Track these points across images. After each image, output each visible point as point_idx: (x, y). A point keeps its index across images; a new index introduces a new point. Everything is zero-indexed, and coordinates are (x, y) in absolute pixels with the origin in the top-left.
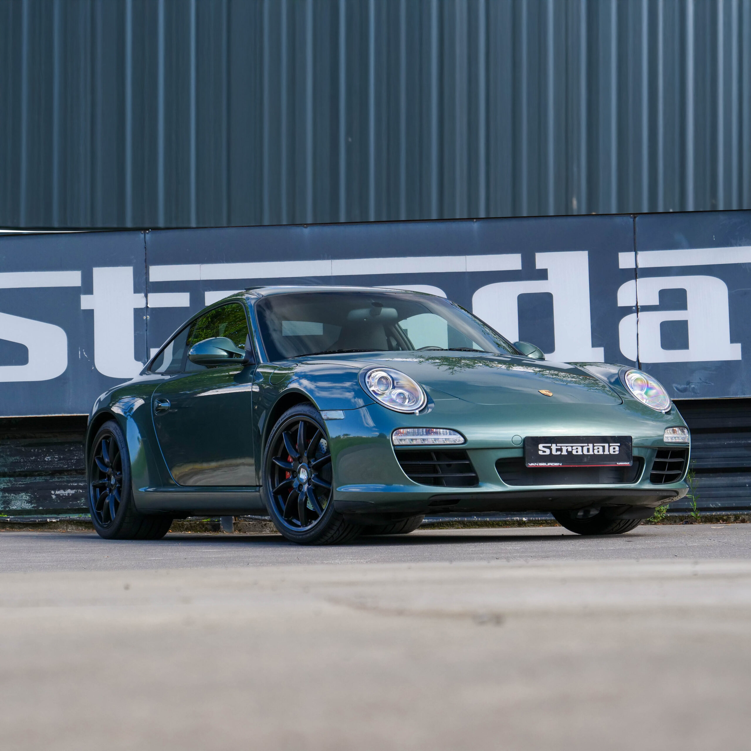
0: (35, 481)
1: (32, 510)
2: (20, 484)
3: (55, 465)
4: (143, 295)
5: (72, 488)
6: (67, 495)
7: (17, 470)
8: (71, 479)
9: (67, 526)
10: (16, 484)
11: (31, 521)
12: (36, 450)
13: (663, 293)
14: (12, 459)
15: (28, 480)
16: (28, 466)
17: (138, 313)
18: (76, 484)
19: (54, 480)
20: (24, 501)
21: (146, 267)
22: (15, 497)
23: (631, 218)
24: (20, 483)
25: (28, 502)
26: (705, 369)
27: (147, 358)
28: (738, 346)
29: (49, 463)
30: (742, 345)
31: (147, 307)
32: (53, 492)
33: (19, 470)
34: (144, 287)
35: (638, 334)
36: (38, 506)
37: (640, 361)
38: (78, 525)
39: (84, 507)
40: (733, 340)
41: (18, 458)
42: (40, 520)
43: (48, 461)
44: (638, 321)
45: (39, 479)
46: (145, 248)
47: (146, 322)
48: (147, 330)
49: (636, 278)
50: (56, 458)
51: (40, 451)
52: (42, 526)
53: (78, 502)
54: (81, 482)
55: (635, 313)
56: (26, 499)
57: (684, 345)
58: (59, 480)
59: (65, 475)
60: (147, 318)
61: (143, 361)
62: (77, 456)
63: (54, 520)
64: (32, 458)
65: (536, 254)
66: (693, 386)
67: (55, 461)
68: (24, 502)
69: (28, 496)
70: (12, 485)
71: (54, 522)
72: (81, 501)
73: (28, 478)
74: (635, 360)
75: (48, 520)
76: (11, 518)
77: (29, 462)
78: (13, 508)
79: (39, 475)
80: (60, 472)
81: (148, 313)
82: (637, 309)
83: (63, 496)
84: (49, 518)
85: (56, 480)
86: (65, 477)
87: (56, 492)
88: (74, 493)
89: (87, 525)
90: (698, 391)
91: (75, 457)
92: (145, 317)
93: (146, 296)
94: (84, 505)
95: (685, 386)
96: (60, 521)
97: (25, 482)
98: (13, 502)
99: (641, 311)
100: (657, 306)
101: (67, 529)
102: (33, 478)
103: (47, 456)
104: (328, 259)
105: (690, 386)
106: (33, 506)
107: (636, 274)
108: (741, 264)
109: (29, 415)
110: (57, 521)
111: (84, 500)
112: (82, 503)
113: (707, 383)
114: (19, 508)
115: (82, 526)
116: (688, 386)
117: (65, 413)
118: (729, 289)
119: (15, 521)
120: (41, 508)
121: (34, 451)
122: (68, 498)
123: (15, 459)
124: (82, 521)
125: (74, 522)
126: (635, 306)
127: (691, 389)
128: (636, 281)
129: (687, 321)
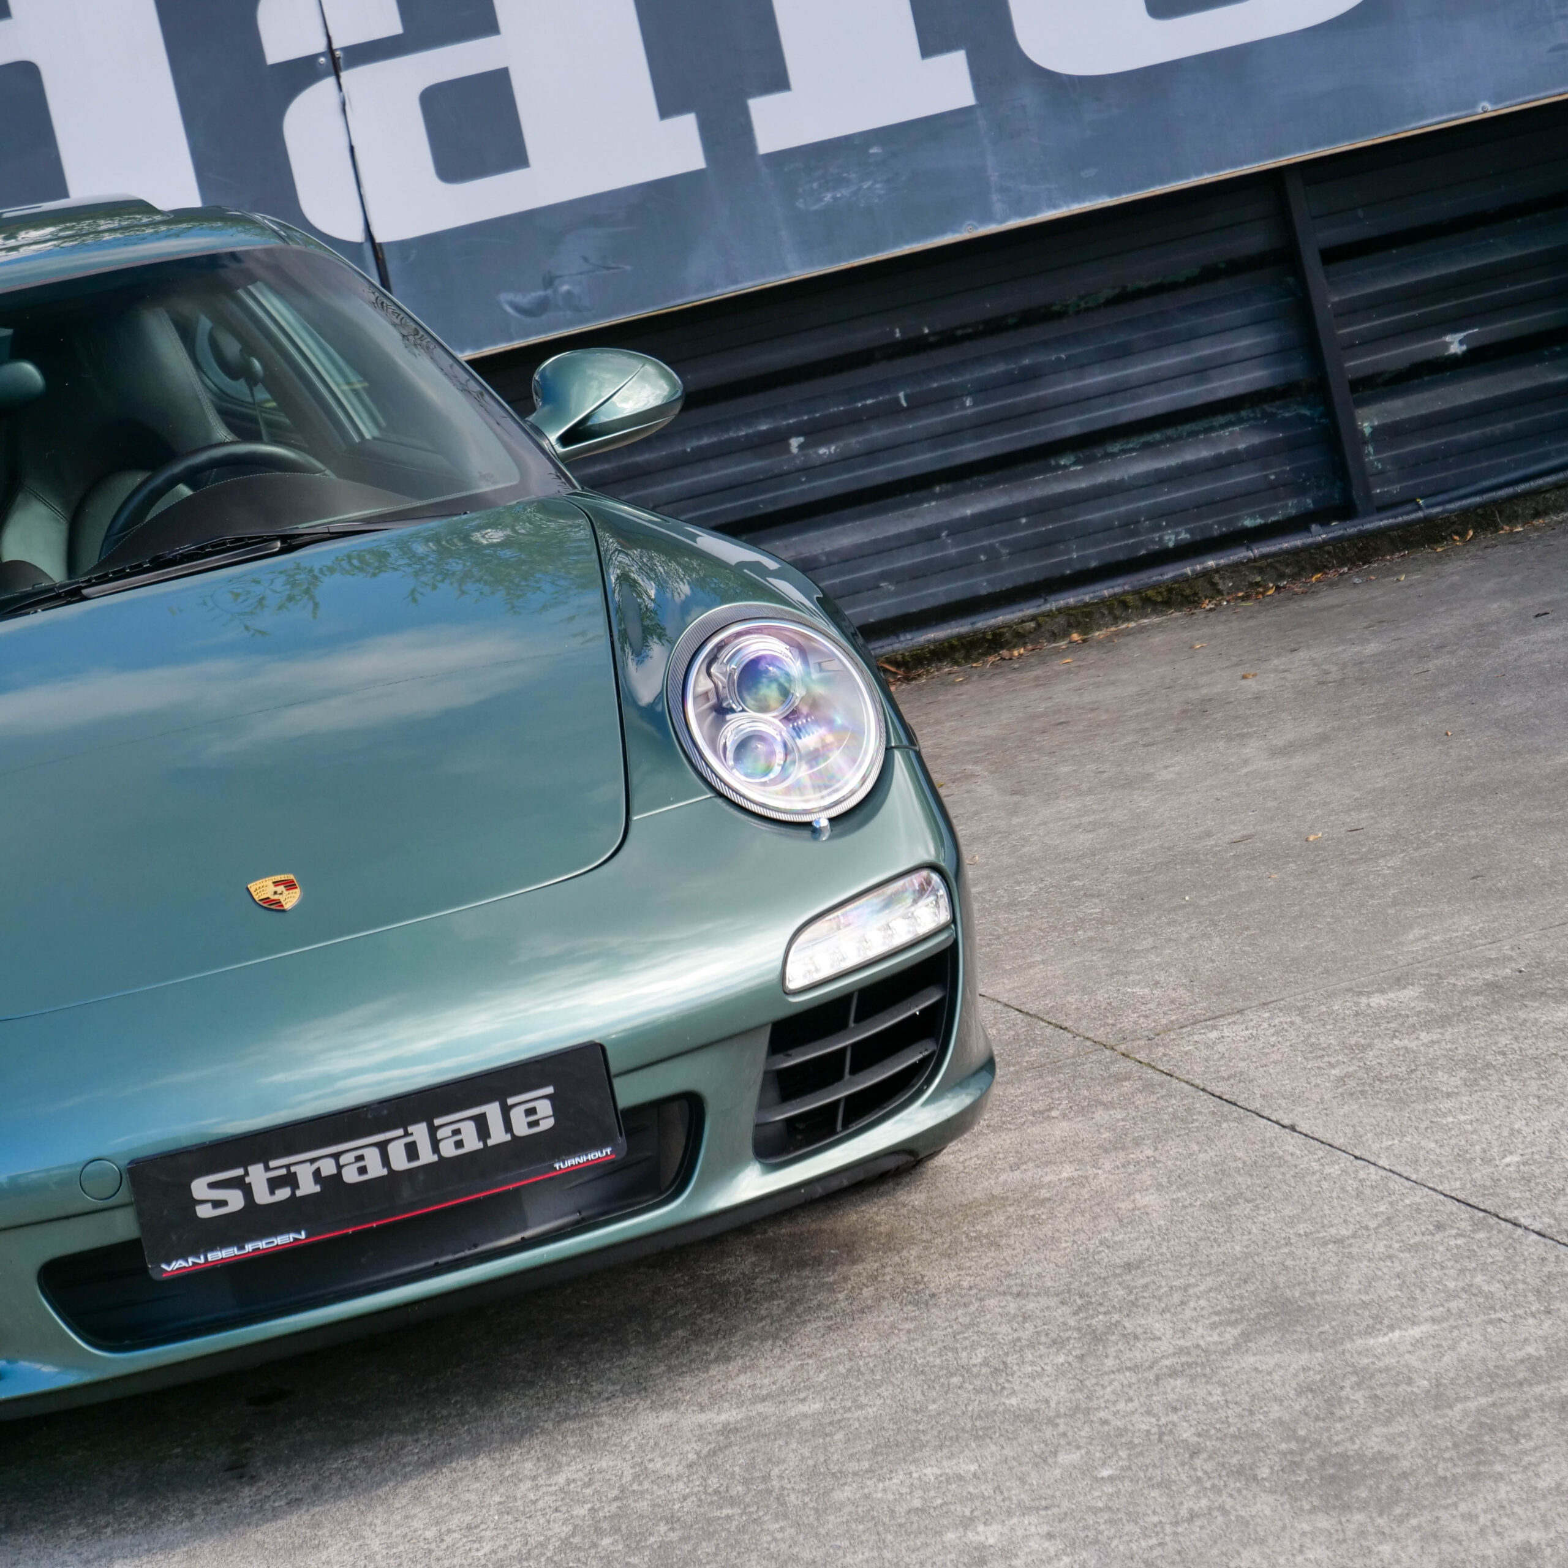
26: (596, 221)
28: (687, 124)
30: (698, 117)
35: (352, 148)
37: (379, 238)
40: (667, 108)
44: (344, 103)
55: (327, 75)
57: (512, 155)
66: (566, 287)
74: (356, 235)
82: (335, 62)
90: (586, 302)
95: (541, 293)
99: (348, 68)
100: (397, 37)
105: (556, 291)
113: (609, 268)
116: (549, 292)
126: (322, 54)
127: (559, 298)
129: (506, 71)
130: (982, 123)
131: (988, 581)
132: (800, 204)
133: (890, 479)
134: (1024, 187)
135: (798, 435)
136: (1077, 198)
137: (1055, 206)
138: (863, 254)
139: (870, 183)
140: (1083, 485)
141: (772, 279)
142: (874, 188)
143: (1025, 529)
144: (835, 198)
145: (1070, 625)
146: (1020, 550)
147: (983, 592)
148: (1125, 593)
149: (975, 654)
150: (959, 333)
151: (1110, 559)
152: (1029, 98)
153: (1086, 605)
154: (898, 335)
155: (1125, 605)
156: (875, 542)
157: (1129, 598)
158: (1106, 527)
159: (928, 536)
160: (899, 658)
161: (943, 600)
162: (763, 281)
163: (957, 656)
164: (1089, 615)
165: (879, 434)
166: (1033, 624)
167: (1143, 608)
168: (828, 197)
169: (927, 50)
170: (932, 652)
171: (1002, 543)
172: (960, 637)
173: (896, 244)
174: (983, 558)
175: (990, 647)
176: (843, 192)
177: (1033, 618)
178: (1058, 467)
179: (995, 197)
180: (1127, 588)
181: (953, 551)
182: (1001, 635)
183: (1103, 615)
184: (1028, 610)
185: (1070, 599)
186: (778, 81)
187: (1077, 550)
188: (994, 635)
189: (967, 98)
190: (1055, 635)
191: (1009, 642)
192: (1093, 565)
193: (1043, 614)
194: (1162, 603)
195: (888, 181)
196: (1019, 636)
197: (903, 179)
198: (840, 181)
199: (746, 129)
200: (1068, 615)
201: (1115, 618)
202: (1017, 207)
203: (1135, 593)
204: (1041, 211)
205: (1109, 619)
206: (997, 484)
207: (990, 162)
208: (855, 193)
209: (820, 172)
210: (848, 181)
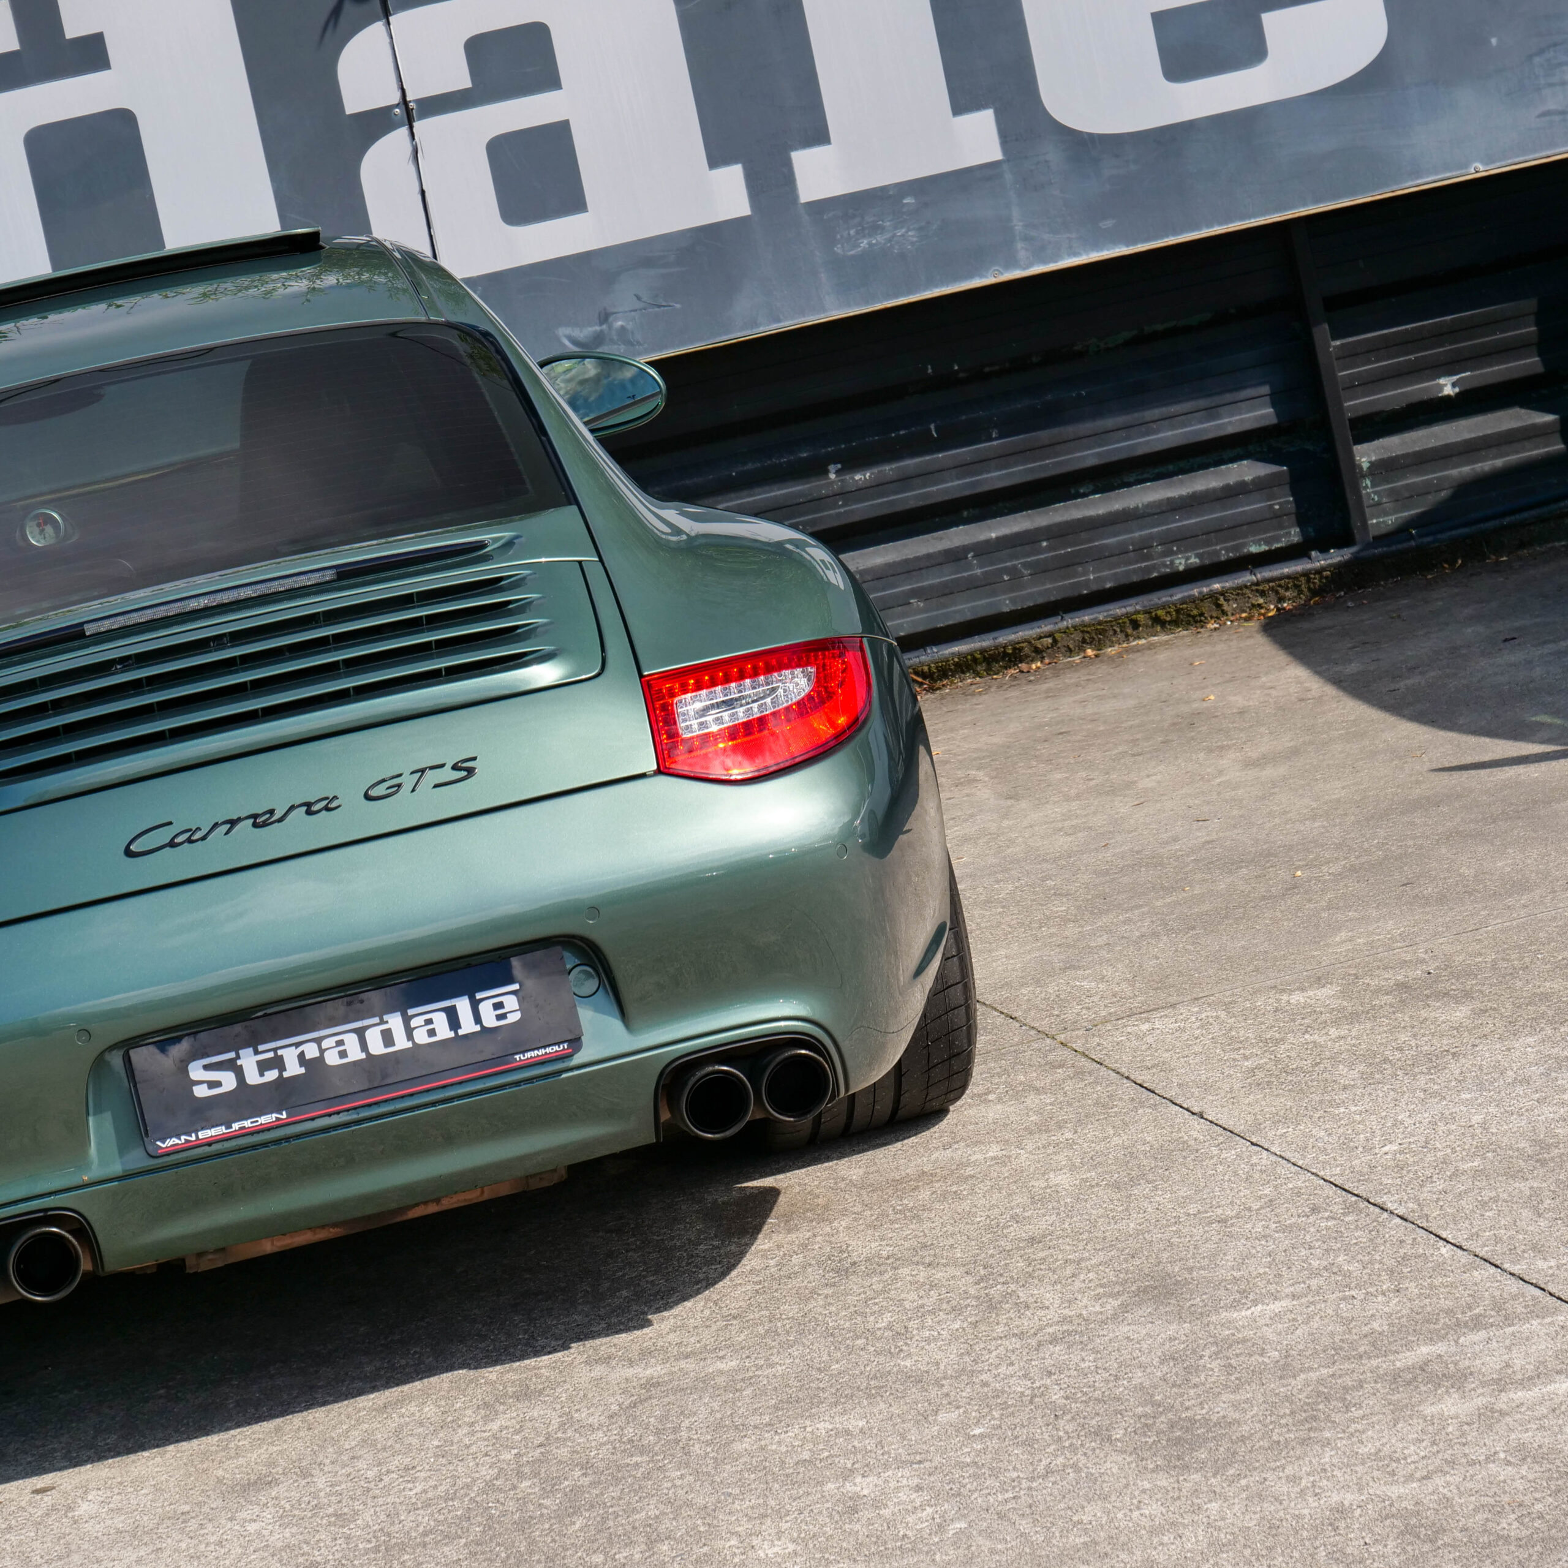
13: (477, 48)
26: (648, 263)
28: (733, 175)
30: (744, 168)
35: (423, 193)
40: (716, 159)
44: (415, 151)
49: (386, 14)
55: (404, 125)
57: (571, 200)
66: (620, 323)
82: (409, 113)
90: (639, 337)
95: (598, 328)
99: (420, 118)
100: (466, 91)
105: (610, 327)
107: (385, 4)
113: (660, 306)
116: (604, 327)
126: (397, 106)
127: (614, 332)
128: (389, 23)
129: (567, 123)
130: (1008, 177)
131: (1010, 599)
132: (838, 249)
133: (921, 503)
134: (1047, 236)
135: (835, 463)
136: (1096, 247)
137: (1076, 254)
138: (896, 296)
139: (904, 230)
140: (1101, 511)
141: (812, 318)
142: (908, 235)
143: (1045, 552)
144: (870, 245)
145: (1084, 641)
146: (1041, 570)
147: (1006, 609)
148: (1137, 612)
149: (996, 667)
150: (987, 369)
151: (1124, 581)
152: (1053, 154)
153: (1100, 623)
154: (930, 371)
155: (1135, 625)
156: (906, 561)
157: (1141, 618)
158: (1122, 551)
159: (955, 556)
160: (926, 669)
161: (969, 616)
162: (803, 319)
163: (979, 668)
164: (1102, 632)
165: (911, 463)
166: (1050, 640)
167: (1153, 626)
168: (864, 243)
169: (958, 108)
170: (956, 664)
171: (1024, 565)
172: (983, 651)
173: (926, 288)
174: (1006, 578)
175: (1010, 661)
176: (879, 239)
177: (1051, 635)
178: (1077, 496)
179: (1019, 245)
180: (1138, 607)
181: (979, 571)
182: (1021, 649)
183: (1115, 632)
184: (1046, 626)
185: (1086, 617)
186: (819, 135)
187: (1093, 573)
188: (1014, 649)
189: (994, 153)
190: (1070, 650)
191: (1027, 656)
192: (1108, 585)
193: (1059, 631)
194: (1170, 622)
195: (920, 229)
196: (1037, 651)
197: (934, 227)
198: (876, 229)
199: (789, 179)
200: (1083, 632)
201: (1127, 636)
202: (1039, 255)
203: (1146, 612)
204: (1062, 259)
205: (1121, 636)
206: (1021, 510)
207: (1016, 212)
208: (890, 240)
209: (857, 220)
210: (882, 229)
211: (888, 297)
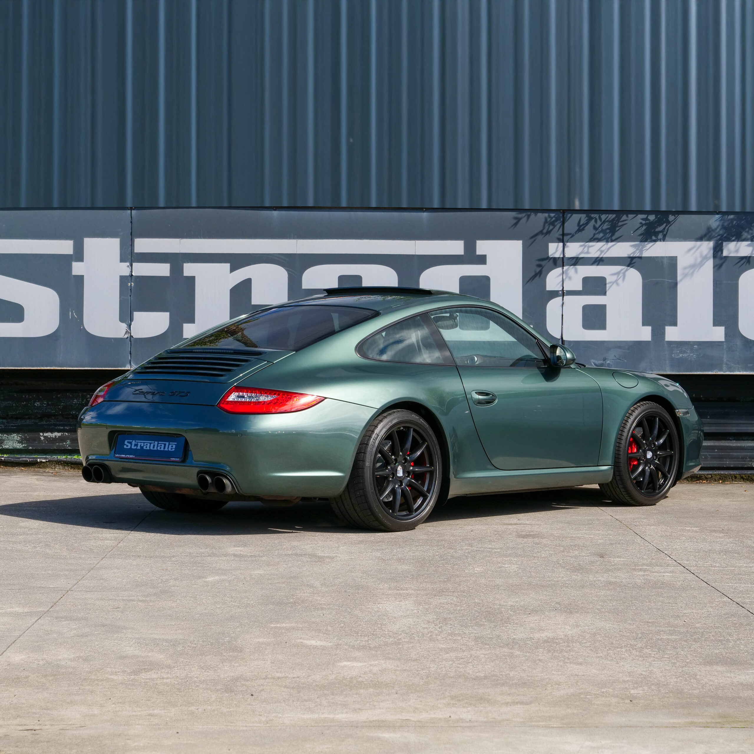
0: (25, 423)
1: (23, 449)
2: (12, 426)
3: (44, 410)
4: (128, 264)
5: (59, 431)
6: (54, 437)
7: (10, 413)
8: (58, 423)
9: (54, 466)
10: (9, 426)
11: (23, 461)
12: (27, 396)
13: (586, 280)
14: (5, 403)
15: (19, 422)
16: (19, 410)
17: (123, 279)
18: (62, 428)
19: (42, 423)
20: (16, 441)
21: (132, 240)
22: (7, 437)
23: (561, 213)
24: (12, 424)
25: (19, 442)
26: (620, 347)
27: (131, 321)
28: (648, 329)
29: (38, 408)
30: (652, 328)
31: (132, 275)
32: (41, 434)
33: (11, 413)
34: (130, 257)
35: (562, 315)
36: (28, 446)
37: (564, 339)
38: (65, 465)
39: (70, 448)
40: (644, 324)
41: (10, 403)
42: (31, 460)
43: (37, 406)
44: (563, 304)
45: (28, 422)
46: (131, 222)
47: (130, 288)
48: (130, 296)
49: (563, 266)
50: (45, 404)
51: (31, 397)
52: (33, 465)
53: (64, 443)
54: (67, 425)
55: (561, 296)
56: (17, 439)
57: (602, 326)
58: (47, 423)
59: (52, 419)
60: (131, 284)
61: (127, 323)
62: (63, 403)
63: (43, 461)
64: (23, 403)
65: (477, 241)
66: (608, 362)
67: (43, 406)
68: (16, 443)
69: (19, 437)
70: (5, 426)
71: (44, 462)
72: (67, 443)
73: (19, 420)
74: (559, 337)
75: (38, 460)
76: (5, 457)
77: (21, 406)
78: (6, 447)
79: (29, 418)
80: (49, 416)
81: (132, 281)
82: (563, 293)
83: (51, 437)
84: (39, 458)
85: (45, 423)
86: (52, 421)
87: (45, 434)
88: (60, 435)
89: (73, 466)
91: (62, 404)
92: (129, 284)
93: (131, 265)
94: (69, 446)
95: (602, 362)
96: (49, 461)
97: (16, 424)
98: (5, 441)
99: (566, 295)
100: (580, 291)
101: (55, 469)
102: (24, 421)
103: (37, 402)
104: (294, 238)
105: (606, 362)
106: (23, 445)
107: (563, 263)
108: (654, 257)
109: (24, 367)
110: (46, 461)
111: (69, 442)
112: (67, 445)
113: (620, 360)
114: (11, 448)
115: (69, 466)
116: (604, 362)
117: (56, 367)
118: (643, 279)
119: (9, 460)
120: (30, 448)
121: (25, 397)
122: (55, 440)
123: (8, 404)
124: (68, 461)
125: (61, 463)
126: (561, 291)
127: (606, 364)
128: (563, 269)
129: (606, 305)
130: (725, 346)
131: (703, 463)
132: (673, 355)
134: (732, 365)
136: (746, 371)
137: (739, 371)
139: (692, 354)
140: (734, 445)
141: (662, 372)
142: (694, 356)
143: (716, 453)
144: (682, 356)
145: (720, 478)
146: (714, 458)
149: (694, 480)
150: (710, 399)
151: (737, 466)
152: (739, 343)
153: (726, 475)
154: (694, 396)
155: (736, 478)
157: (737, 476)
158: (737, 458)
162: (659, 372)
163: (689, 479)
164: (726, 477)
166: (710, 476)
167: (741, 479)
168: (681, 355)
169: (715, 325)
171: (709, 454)
173: (695, 372)
174: (703, 457)
175: (698, 479)
176: (685, 355)
177: (711, 475)
178: (729, 440)
179: (724, 365)
180: (737, 473)
182: (702, 477)
183: (729, 478)
184: (710, 472)
185: (722, 472)
186: (674, 323)
187: (728, 461)
188: (700, 476)
189: (723, 339)
190: (716, 480)
191: (703, 479)
192: (732, 466)
193: (714, 474)
194: (746, 479)
195: (697, 355)
196: (706, 478)
197: (701, 355)
198: (685, 352)
199: (663, 334)
200: (720, 476)
201: (733, 480)
202: (729, 369)
203: (739, 475)
204: (736, 372)
205: (731, 480)
206: (712, 440)
207: (725, 356)
208: (688, 356)
209: (681, 349)
210: (687, 352)
211: (684, 371)
